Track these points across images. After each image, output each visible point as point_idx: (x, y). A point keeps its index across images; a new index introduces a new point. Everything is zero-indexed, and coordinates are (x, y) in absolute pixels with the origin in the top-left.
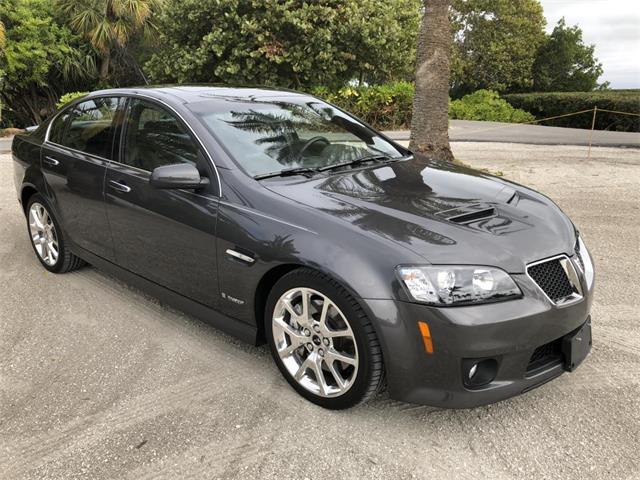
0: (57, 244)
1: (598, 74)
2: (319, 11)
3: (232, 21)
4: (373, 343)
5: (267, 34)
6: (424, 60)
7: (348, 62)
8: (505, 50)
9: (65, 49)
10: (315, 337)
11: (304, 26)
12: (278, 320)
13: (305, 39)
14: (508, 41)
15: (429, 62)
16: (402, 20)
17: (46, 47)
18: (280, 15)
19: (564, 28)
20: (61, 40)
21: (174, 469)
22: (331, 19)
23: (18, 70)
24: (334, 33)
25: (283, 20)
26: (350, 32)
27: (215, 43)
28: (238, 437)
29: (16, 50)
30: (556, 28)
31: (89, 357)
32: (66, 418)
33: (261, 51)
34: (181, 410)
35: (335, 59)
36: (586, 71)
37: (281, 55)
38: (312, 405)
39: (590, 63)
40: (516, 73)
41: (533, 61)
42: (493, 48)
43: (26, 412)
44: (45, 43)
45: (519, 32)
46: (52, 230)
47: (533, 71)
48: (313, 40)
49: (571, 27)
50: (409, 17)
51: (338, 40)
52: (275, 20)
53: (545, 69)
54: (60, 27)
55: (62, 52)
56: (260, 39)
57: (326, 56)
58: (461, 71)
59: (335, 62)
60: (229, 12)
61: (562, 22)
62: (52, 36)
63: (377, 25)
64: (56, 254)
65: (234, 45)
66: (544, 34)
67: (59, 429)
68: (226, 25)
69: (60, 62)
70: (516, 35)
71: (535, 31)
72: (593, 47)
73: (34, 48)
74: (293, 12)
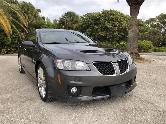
2: (115, 23)
3: (93, 26)
5: (101, 29)
6: (130, 30)
7: (122, 35)
11: (110, 27)
13: (111, 30)
22: (118, 25)
24: (118, 28)
25: (105, 25)
26: (122, 28)
27: (88, 32)
33: (99, 33)
35: (119, 35)
37: (104, 34)
48: (113, 30)
51: (120, 30)
52: (103, 26)
56: (99, 30)
57: (116, 34)
59: (118, 35)
60: (92, 24)
65: (93, 32)
68: (91, 27)
74: (108, 24)
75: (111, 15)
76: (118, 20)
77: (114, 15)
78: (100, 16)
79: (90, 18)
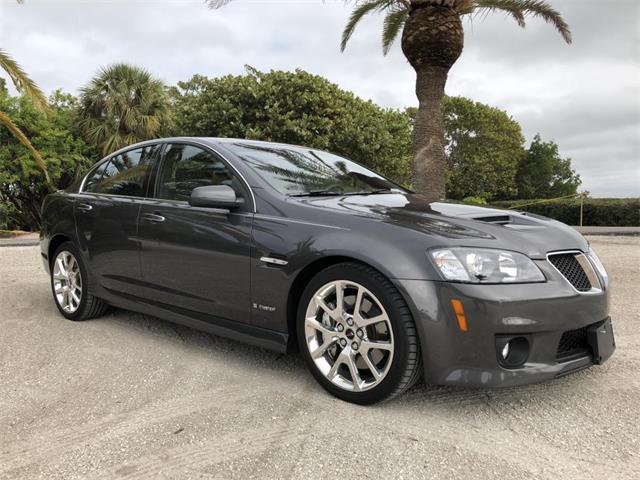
0: (80, 289)
1: (577, 184)
2: (318, 120)
3: (237, 129)
4: (408, 325)
6: (421, 147)
8: (489, 162)
9: (77, 157)
10: (349, 331)
11: (304, 133)
12: (311, 320)
14: (492, 154)
15: (425, 148)
16: (393, 131)
17: (61, 157)
18: (281, 124)
19: (540, 143)
20: (75, 150)
21: (215, 447)
22: (328, 128)
23: (31, 176)
24: (331, 140)
25: (285, 128)
26: (346, 138)
28: (275, 425)
29: (32, 158)
30: (533, 143)
31: (116, 375)
32: (99, 415)
34: (216, 408)
36: (565, 181)
38: (345, 403)
39: (568, 175)
40: (500, 183)
41: (515, 172)
42: (477, 161)
43: (59, 413)
44: (59, 152)
45: (501, 147)
46: (77, 277)
47: (517, 181)
49: (547, 142)
50: (399, 129)
51: (335, 146)
52: (277, 128)
53: (527, 179)
54: (75, 139)
55: (76, 161)
58: (449, 181)
60: (235, 121)
61: (537, 137)
62: (67, 147)
63: (371, 133)
64: (78, 301)
66: (523, 148)
67: (94, 423)
68: (231, 133)
69: (73, 169)
70: (499, 149)
71: (515, 146)
72: (569, 160)
73: (49, 156)
74: (294, 121)
75: (302, 89)
76: (329, 110)
77: (312, 90)
78: (263, 92)
79: (225, 96)
